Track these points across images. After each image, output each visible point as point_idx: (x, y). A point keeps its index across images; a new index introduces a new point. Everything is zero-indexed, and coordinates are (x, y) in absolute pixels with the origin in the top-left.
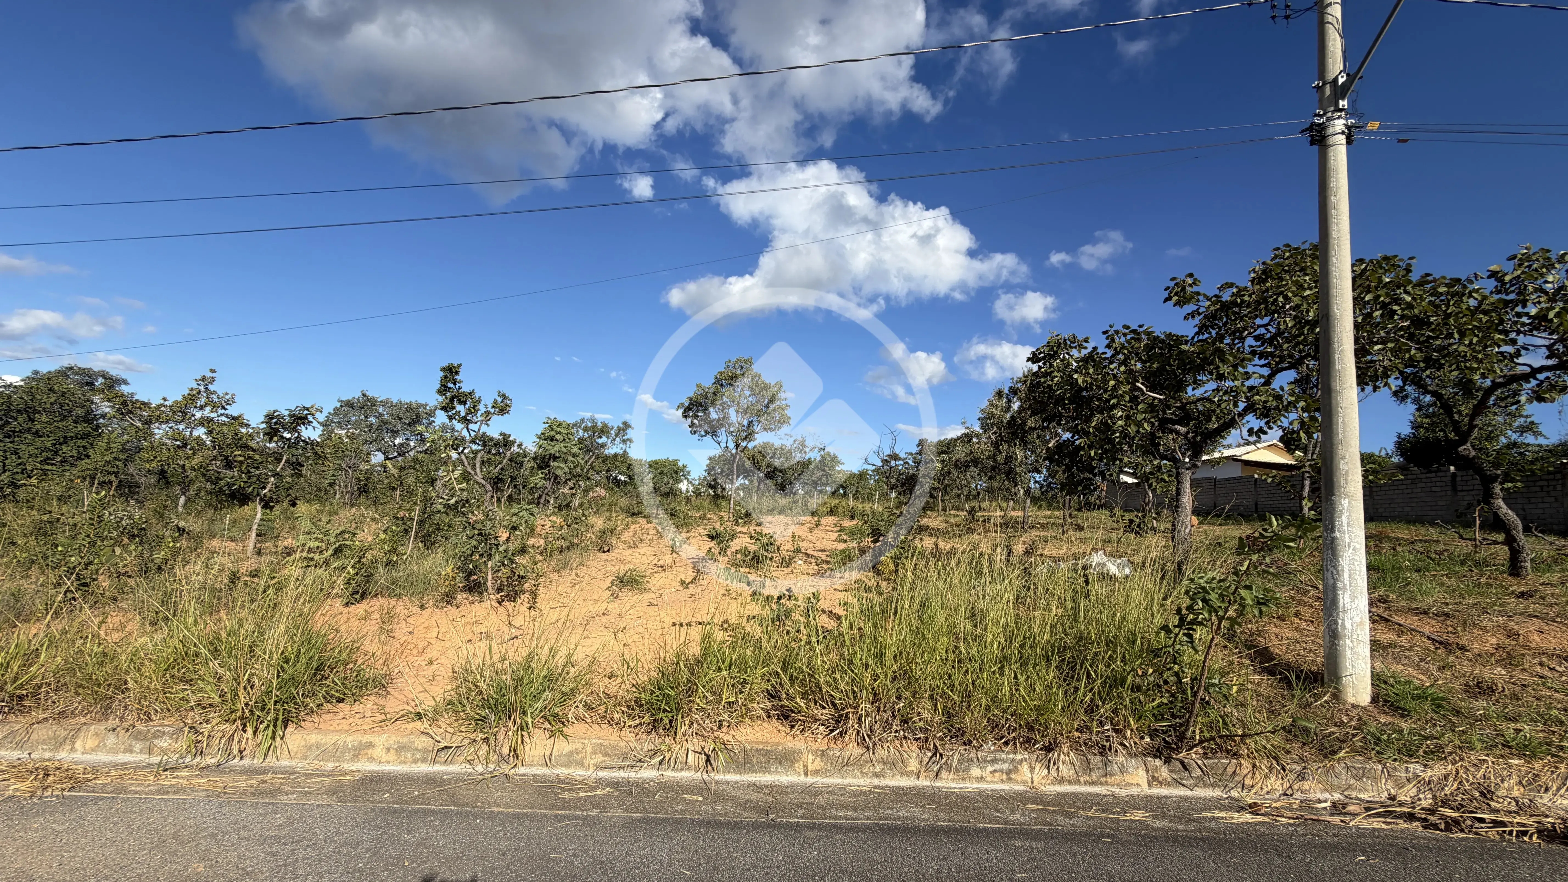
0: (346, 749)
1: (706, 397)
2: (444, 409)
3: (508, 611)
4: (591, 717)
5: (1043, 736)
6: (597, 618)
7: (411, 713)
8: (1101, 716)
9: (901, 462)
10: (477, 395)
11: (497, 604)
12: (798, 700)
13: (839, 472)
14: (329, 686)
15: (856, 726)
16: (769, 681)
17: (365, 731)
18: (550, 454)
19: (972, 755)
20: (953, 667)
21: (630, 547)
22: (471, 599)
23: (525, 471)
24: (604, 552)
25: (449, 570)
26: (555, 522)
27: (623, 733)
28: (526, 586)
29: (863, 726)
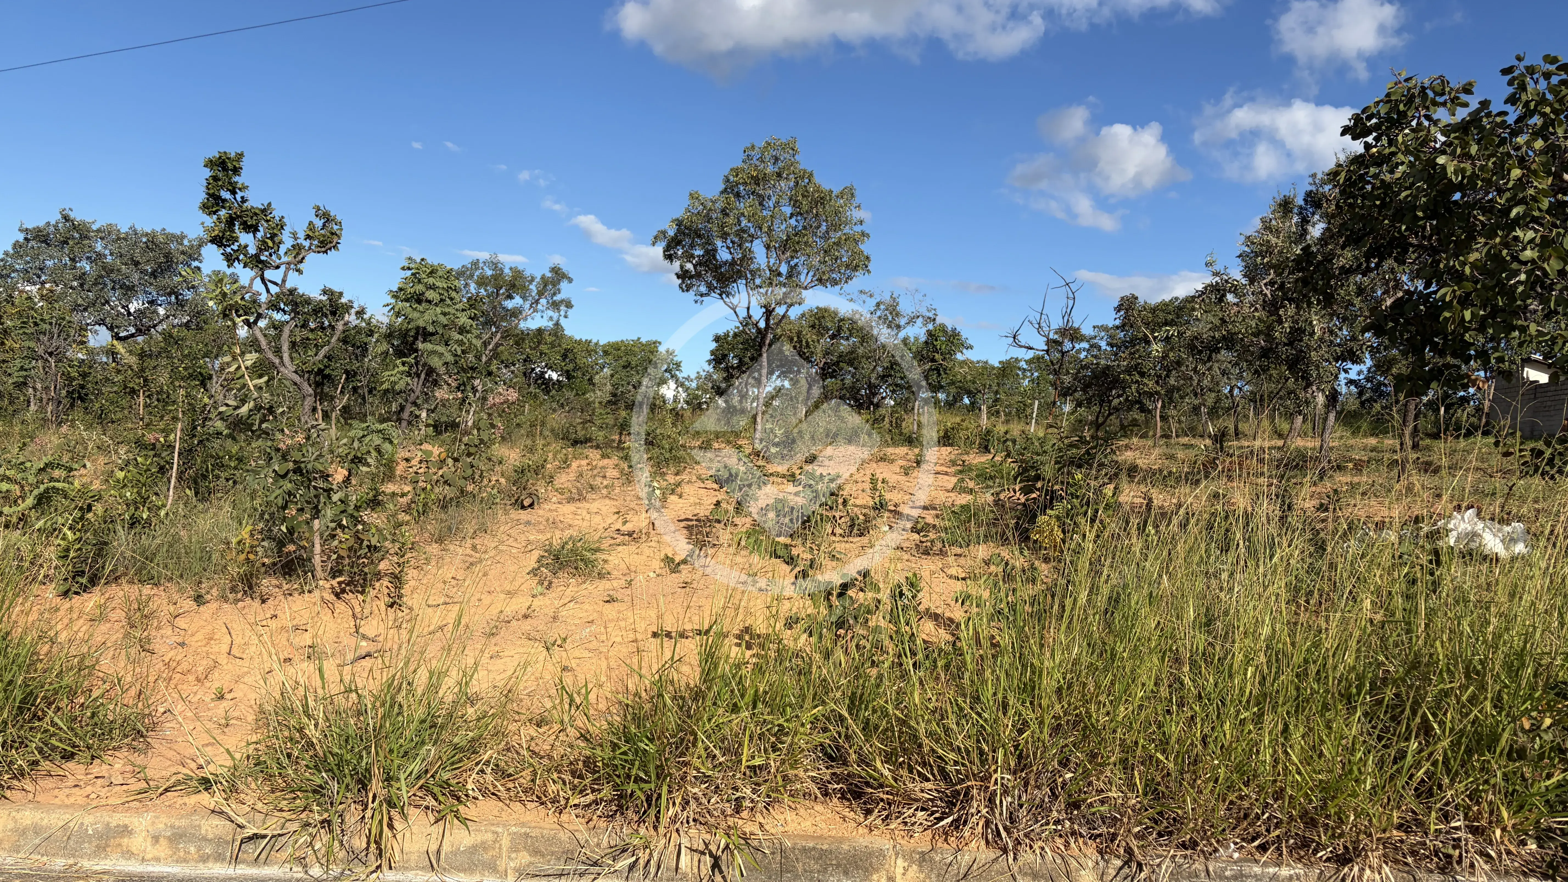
0: (83, 836)
1: (709, 219)
2: (217, 241)
3: (353, 609)
4: (509, 790)
5: (1333, 836)
6: (514, 623)
7: (191, 779)
8: (1447, 804)
9: (1085, 345)
10: (277, 214)
11: (332, 598)
12: (879, 764)
13: (964, 363)
14: (46, 731)
15: (984, 811)
16: (825, 730)
17: (114, 808)
18: (418, 328)
19: (1197, 865)
20: (1168, 711)
21: (570, 500)
22: (285, 587)
23: (371, 362)
24: (523, 507)
25: (245, 534)
26: (430, 453)
27: (564, 817)
28: (383, 566)
29: (997, 812)
